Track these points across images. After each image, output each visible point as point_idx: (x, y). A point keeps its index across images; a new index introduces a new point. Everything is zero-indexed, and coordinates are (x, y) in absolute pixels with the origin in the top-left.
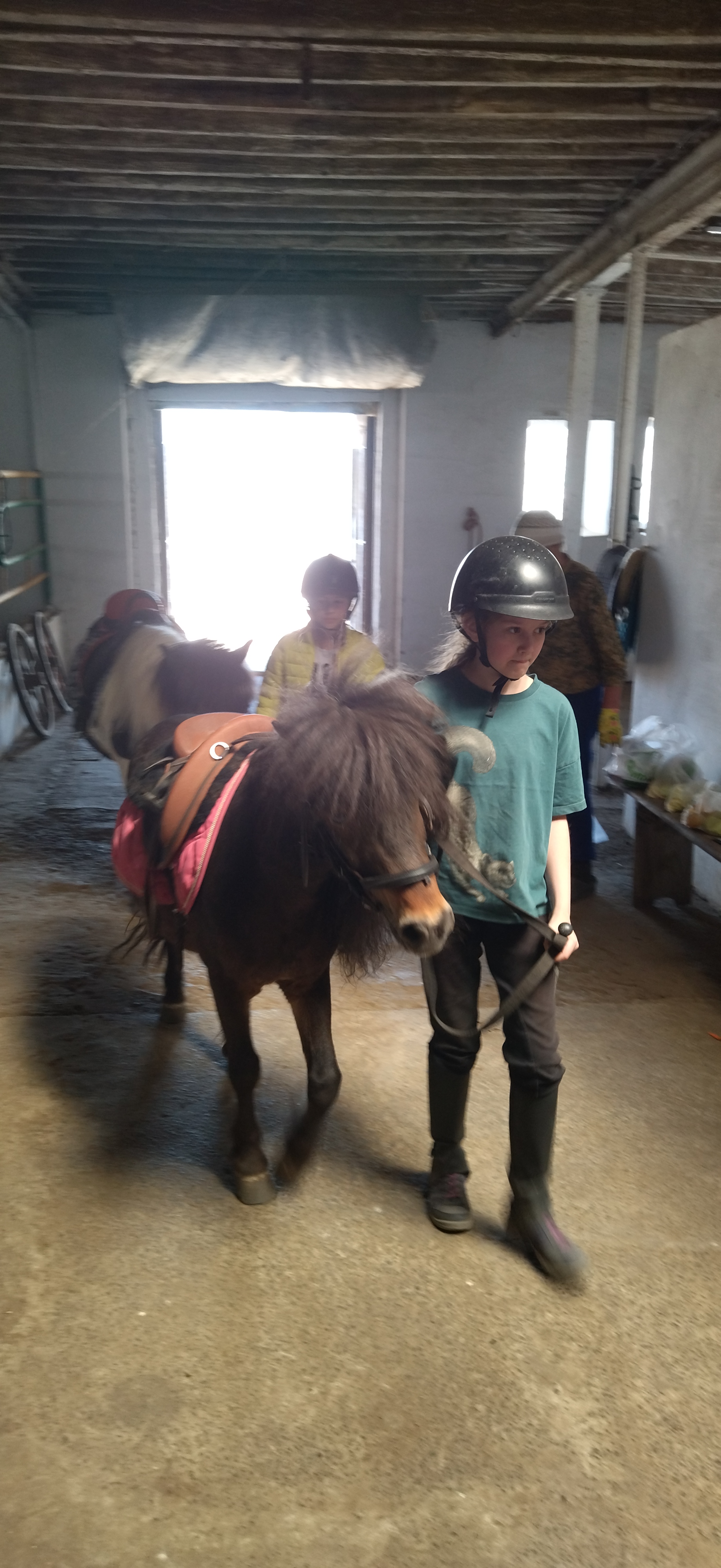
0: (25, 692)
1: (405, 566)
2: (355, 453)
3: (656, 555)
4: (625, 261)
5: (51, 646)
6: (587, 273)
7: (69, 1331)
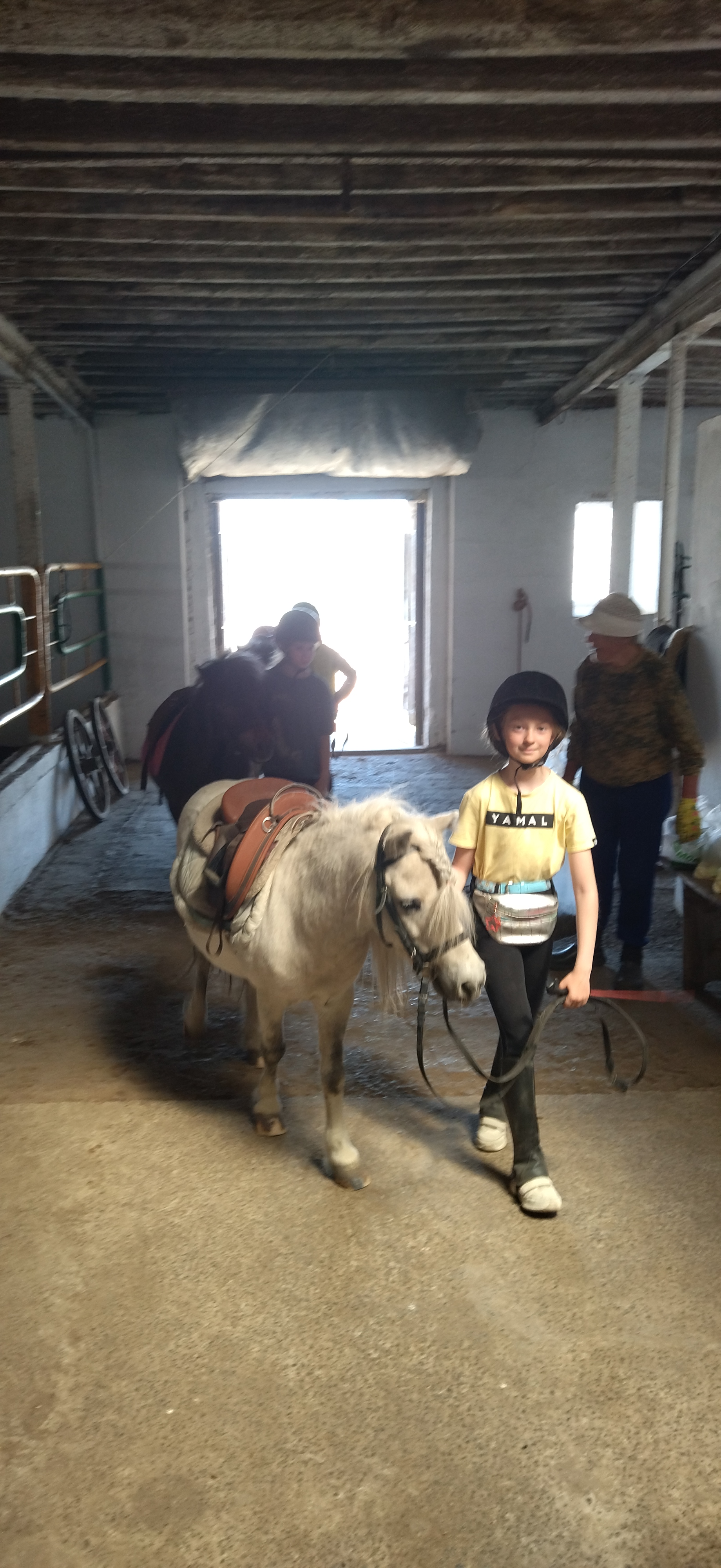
0: (82, 776)
1: (455, 647)
2: (407, 538)
3: (702, 635)
4: (665, 350)
5: (109, 731)
6: (628, 362)
7: (96, 1427)
